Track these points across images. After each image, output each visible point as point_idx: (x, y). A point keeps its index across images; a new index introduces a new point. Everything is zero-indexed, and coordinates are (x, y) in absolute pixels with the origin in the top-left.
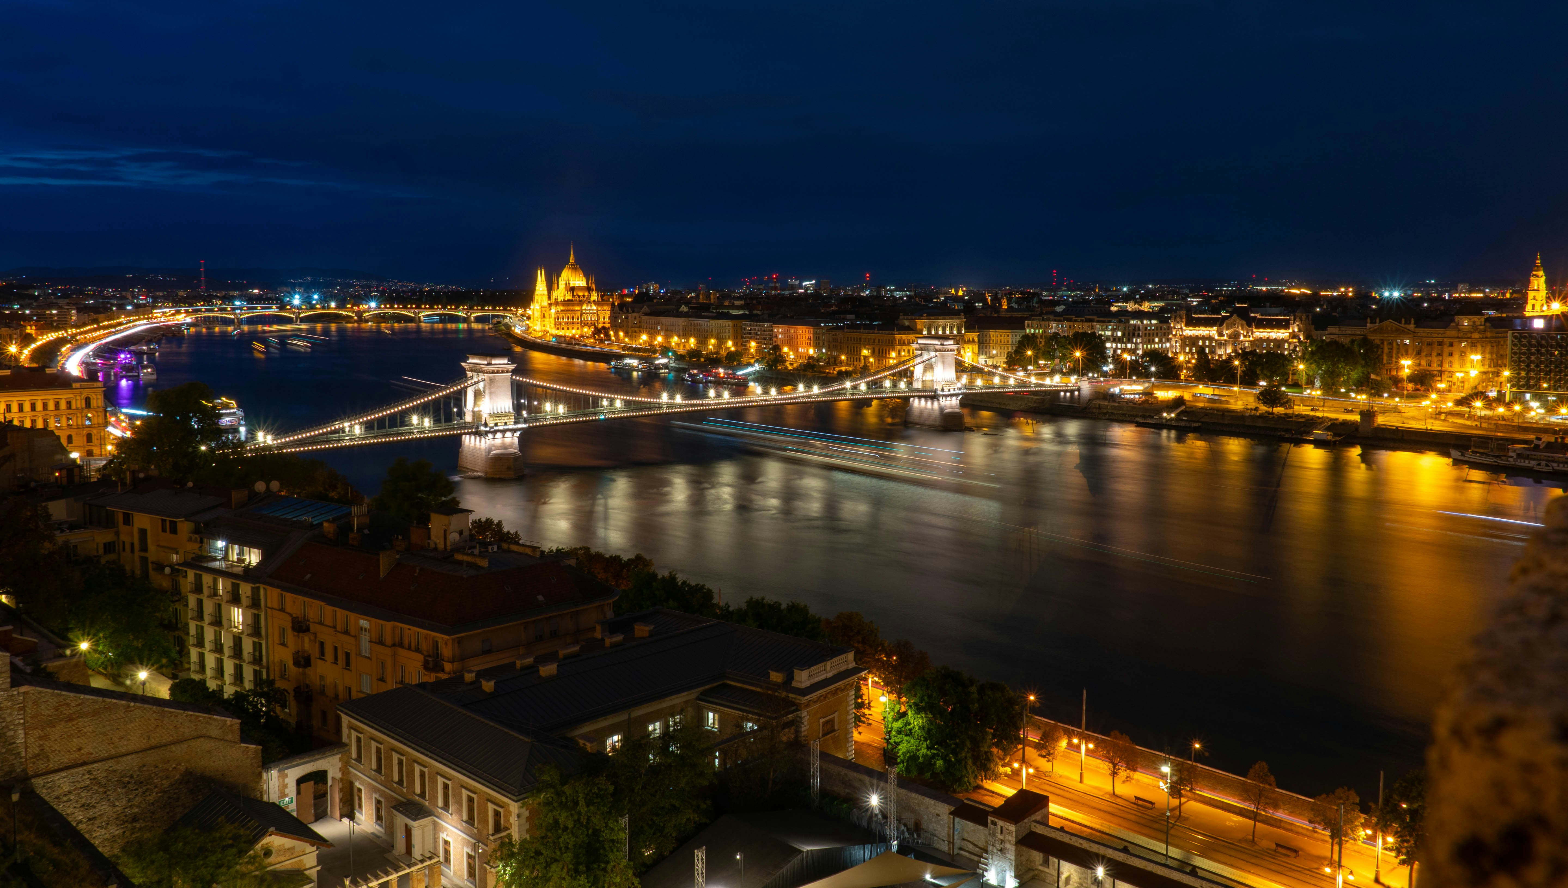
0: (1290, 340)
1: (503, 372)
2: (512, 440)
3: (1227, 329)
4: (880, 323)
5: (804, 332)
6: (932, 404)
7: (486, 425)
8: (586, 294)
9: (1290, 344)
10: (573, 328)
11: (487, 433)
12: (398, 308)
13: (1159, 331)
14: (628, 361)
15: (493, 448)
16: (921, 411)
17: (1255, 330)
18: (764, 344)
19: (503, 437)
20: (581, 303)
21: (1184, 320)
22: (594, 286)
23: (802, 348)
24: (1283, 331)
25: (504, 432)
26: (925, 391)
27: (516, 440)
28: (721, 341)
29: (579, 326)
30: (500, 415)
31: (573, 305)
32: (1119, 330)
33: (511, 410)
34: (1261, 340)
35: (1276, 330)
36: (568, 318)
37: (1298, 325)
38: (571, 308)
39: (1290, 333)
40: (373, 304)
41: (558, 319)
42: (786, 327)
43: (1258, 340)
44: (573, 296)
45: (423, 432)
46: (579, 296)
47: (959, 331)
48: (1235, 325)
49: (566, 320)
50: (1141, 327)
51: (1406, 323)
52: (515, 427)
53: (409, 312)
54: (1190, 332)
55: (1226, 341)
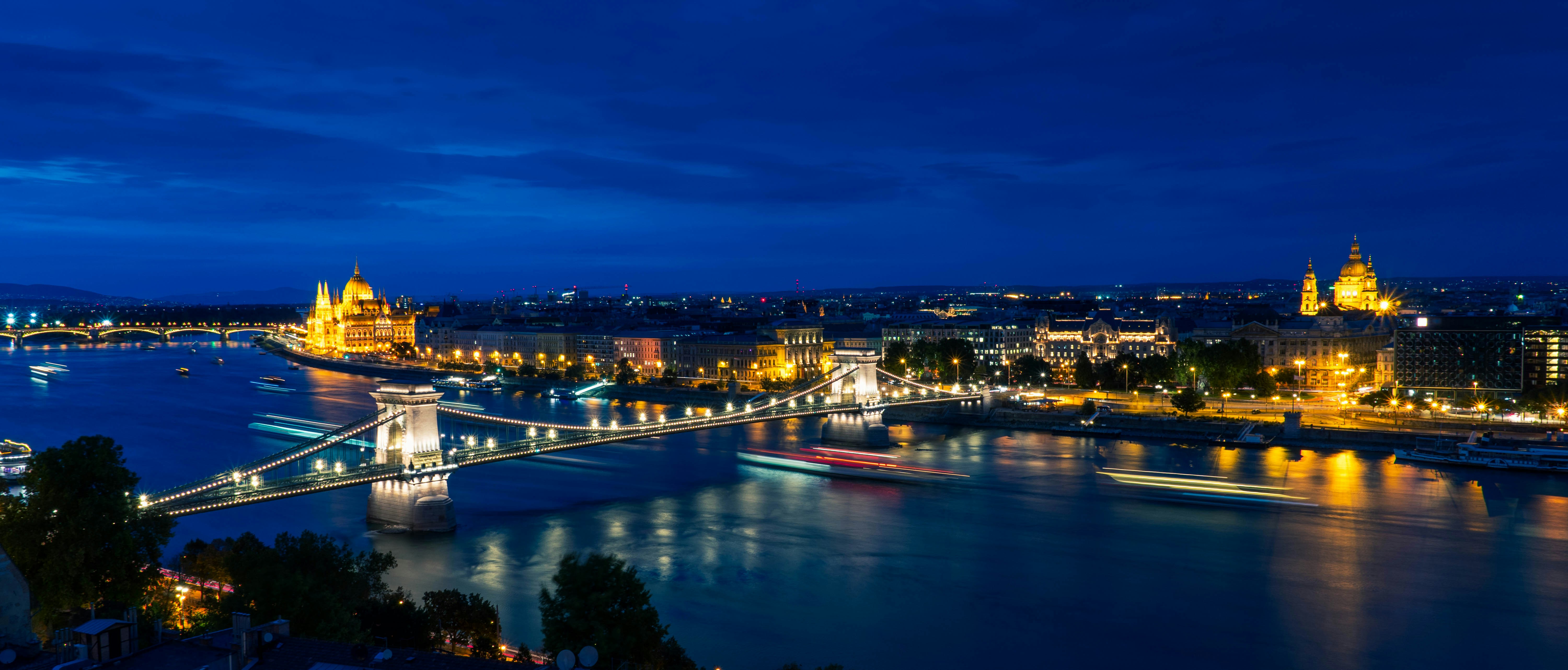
0: (1157, 343)
1: (428, 402)
2: (440, 483)
3: (1092, 334)
4: (732, 333)
5: (650, 345)
6: (855, 419)
7: (411, 467)
8: (377, 308)
9: (1156, 346)
10: (365, 345)
11: (412, 477)
12: (140, 326)
13: (1019, 337)
14: (452, 379)
15: (419, 495)
16: (841, 427)
17: (1120, 333)
18: (603, 357)
19: (431, 481)
20: (373, 318)
21: (1048, 325)
22: (385, 300)
23: (648, 361)
24: (1148, 334)
25: (431, 474)
26: (846, 406)
27: (445, 483)
28: (551, 355)
29: (372, 342)
30: (426, 455)
31: (365, 319)
32: (982, 336)
33: (438, 448)
34: (1127, 343)
35: (1141, 334)
36: (360, 334)
37: (1163, 328)
38: (363, 323)
39: (1155, 336)
40: (107, 323)
41: (348, 335)
42: (629, 339)
43: (1123, 343)
44: (362, 310)
45: (333, 481)
46: (369, 310)
47: (818, 340)
48: (1100, 328)
49: (357, 336)
50: (1004, 333)
51: (1270, 324)
52: (445, 468)
53: (154, 330)
54: (1054, 336)
55: (1091, 344)
